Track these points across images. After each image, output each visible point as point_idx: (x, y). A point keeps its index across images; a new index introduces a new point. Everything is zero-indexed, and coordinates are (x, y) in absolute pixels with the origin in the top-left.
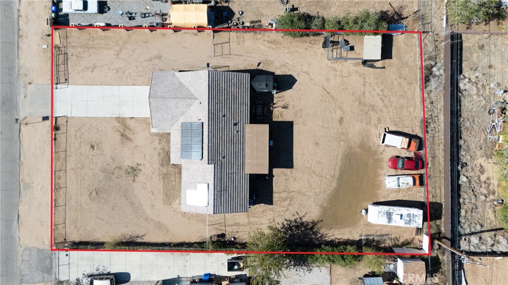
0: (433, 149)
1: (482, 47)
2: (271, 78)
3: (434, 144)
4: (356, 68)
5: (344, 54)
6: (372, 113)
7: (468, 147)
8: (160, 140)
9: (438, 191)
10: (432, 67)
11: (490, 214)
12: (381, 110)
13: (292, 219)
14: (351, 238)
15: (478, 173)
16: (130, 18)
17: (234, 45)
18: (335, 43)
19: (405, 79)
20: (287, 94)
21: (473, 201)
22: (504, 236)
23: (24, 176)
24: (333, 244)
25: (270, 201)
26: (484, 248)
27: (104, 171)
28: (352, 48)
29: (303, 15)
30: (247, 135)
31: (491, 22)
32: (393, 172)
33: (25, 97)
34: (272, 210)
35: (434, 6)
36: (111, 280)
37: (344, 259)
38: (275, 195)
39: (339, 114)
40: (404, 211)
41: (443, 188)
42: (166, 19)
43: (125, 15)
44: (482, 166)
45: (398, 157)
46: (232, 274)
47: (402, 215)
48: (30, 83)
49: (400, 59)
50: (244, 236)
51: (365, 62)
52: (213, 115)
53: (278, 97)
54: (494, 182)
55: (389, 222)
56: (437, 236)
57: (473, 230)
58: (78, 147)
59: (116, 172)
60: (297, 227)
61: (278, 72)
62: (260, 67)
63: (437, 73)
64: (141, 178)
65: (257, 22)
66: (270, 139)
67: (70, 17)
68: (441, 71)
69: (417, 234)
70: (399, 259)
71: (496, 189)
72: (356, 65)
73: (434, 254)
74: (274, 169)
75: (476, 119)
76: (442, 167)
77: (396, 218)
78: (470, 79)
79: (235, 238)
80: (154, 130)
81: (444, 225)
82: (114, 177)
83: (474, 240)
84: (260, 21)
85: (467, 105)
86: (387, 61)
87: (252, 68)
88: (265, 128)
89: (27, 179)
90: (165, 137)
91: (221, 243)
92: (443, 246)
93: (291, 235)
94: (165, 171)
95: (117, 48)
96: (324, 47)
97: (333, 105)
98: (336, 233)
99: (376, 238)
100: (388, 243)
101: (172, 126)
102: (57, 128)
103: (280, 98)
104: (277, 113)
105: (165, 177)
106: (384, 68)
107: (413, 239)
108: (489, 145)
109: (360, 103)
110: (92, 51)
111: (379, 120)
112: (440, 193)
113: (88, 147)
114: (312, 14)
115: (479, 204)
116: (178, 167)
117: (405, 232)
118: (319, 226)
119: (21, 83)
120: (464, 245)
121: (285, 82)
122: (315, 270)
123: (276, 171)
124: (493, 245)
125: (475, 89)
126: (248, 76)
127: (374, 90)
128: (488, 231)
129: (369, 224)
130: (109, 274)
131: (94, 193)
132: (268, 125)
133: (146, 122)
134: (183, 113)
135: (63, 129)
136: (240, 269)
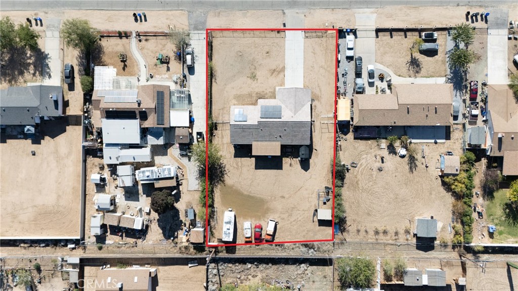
0: (266, 249)
1: (325, 277)
2: (307, 157)
3: (269, 250)
4: (313, 206)
5: (321, 199)
6: (287, 215)
7: (268, 269)
8: (271, 92)
9: (242, 252)
10: (314, 249)
11: (229, 280)
12: (289, 220)
13: (226, 169)
14: (215, 202)
15: (252, 274)
16: (343, 74)
17: (327, 135)
18: (328, 194)
19: (307, 234)
20: (299, 166)
21: (237, 271)
22: (217, 288)
23: (251, 12)
24: (212, 191)
25: (236, 156)
26: (210, 276)
27: (254, 59)
28: (325, 203)
29: (344, 175)
30: (274, 143)
31: (339, 283)
32: (253, 226)
33: (297, 13)
34: (231, 157)
35: (349, 250)
36: (191, 65)
37: (204, 197)
38: (239, 159)
39: (287, 196)
40: (232, 231)
41: (244, 254)
42: (342, 96)
43: (345, 72)
44: (256, 276)
45: (262, 229)
46: (195, 135)
47: (229, 229)
48: (305, 16)
49: (319, 231)
50: (216, 141)
51: (316, 211)
52: (285, 124)
53: (296, 161)
54: (248, 283)
55: (225, 223)
56: (217, 250)
57: (220, 271)
58: (268, 44)
59: (253, 67)
60: (221, 172)
61: (311, 161)
62: (314, 150)
63: (310, 252)
64: (249, 81)
65: (341, 148)
66: (272, 156)
67: (344, 39)
68: (311, 254)
69: (218, 239)
70: (203, 229)
71: (243, 284)
72: (315, 205)
73: (207, 248)
74: (254, 158)
75: (284, 273)
76: (256, 254)
77: (228, 226)
78: (306, 270)
79: (214, 136)
80: (277, 88)
81: (223, 255)
82: (250, 65)
83: (215, 271)
84: (341, 150)
85: (292, 268)
86: (317, 223)
87: (314, 146)
88: (278, 153)
89: (249, 14)
90: (273, 96)
91: (212, 127)
92: (211, 254)
93: (216, 168)
94: (254, 95)
95: (326, 67)
96: (325, 187)
97: (292, 193)
98: (218, 194)
99: (215, 216)
100: (212, 224)
101: (279, 100)
102: (279, 31)
103: (296, 162)
104: (287, 160)
105: (250, 95)
106: (313, 222)
107: (215, 237)
108: (269, 281)
109: (293, 208)
110: (324, 52)
111: (283, 219)
112: (240, 253)
113: (267, 50)
114: (345, 180)
115: (235, 275)
116: (255, 103)
117: (219, 233)
118: (222, 184)
119: (305, 11)
120: (213, 265)
121: (305, 165)
122: (197, 182)
123: (253, 159)
124: (212, 282)
125: (301, 273)
126: (308, 143)
127: (300, 216)
128: (220, 278)
129: (223, 212)
130: (194, 63)
131: (241, 54)
132: (280, 155)
133: (282, 84)
134: (287, 106)
135: (278, 35)
136: (197, 139)
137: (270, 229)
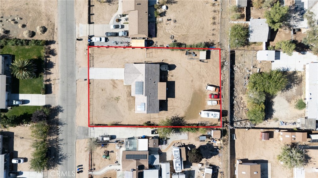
0: (224, 91)
1: (242, 55)
2: (167, 66)
3: (225, 89)
4: (197, 62)
5: (193, 57)
6: (203, 78)
7: (237, 91)
8: (127, 88)
9: (226, 106)
10: (224, 62)
11: (244, 114)
12: (206, 77)
13: (175, 116)
14: (195, 123)
15: (240, 100)
16: (116, 44)
17: (154, 54)
18: (190, 53)
19: (215, 66)
20: (173, 71)
21: (238, 110)
22: (249, 122)
23: (78, 100)
24: (189, 125)
25: (167, 110)
26: (242, 126)
27: (107, 99)
28: (196, 55)
29: (179, 43)
30: (158, 86)
31: (245, 46)
32: (210, 99)
33: (78, 72)
34: (167, 113)
35: (225, 40)
36: (110, 137)
37: (192, 130)
38: (168, 108)
39: (191, 79)
40: (213, 113)
41: (228, 105)
42: (129, 44)
43: (115, 43)
44: (241, 97)
45: (212, 94)
46: (153, 135)
47: (212, 114)
48: (80, 67)
49: (213, 59)
50: (157, 122)
51: (200, 60)
52: (147, 79)
53: (170, 72)
54: (246, 103)
55: (208, 117)
56: (226, 122)
57: (238, 120)
58: (97, 90)
59: (111, 99)
60: (176, 119)
61: (170, 64)
62: (163, 62)
63: (226, 64)
64: (120, 101)
65: (162, 45)
66: (167, 88)
67: (94, 43)
68: (228, 63)
69: (219, 121)
70: (212, 131)
71: (247, 106)
72: (197, 61)
73: (224, 128)
74: (168, 98)
75: (240, 80)
76: (227, 98)
77: (210, 115)
78: (237, 67)
79: (154, 123)
80: (125, 84)
81: (228, 118)
82: (110, 101)
83: (239, 123)
84: (163, 45)
85: (236, 76)
86: (208, 60)
87: (160, 62)
88: (165, 84)
89: (79, 102)
90: (129, 87)
91: (149, 124)
92: (228, 125)
93: (174, 122)
94: (129, 99)
95: (111, 55)
96: (186, 55)
97: (190, 75)
98: (190, 121)
99: (204, 123)
100: (209, 125)
101: (132, 83)
102: (89, 83)
103: (170, 73)
104: (169, 78)
105: (129, 101)
106: (207, 62)
107: (217, 123)
108: (244, 90)
109: (199, 75)
110: (102, 55)
111: (206, 81)
113: (101, 90)
114: (182, 43)
115: (241, 111)
116: (134, 98)
117: (215, 121)
118: (184, 119)
119: (77, 67)
120: (235, 125)
121: (172, 67)
122: (183, 134)
123: (169, 99)
124: (245, 125)
125: (239, 70)
126: (158, 65)
127: (204, 70)
128: (243, 120)
129: (202, 118)
130: (108, 136)
131: (103, 106)
132: (166, 83)
133: (122, 81)
134: (136, 78)
135: (92, 84)
136: (156, 134)
137: (212, 89)
